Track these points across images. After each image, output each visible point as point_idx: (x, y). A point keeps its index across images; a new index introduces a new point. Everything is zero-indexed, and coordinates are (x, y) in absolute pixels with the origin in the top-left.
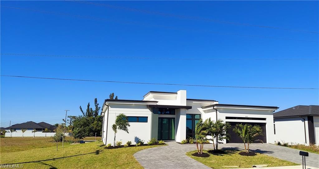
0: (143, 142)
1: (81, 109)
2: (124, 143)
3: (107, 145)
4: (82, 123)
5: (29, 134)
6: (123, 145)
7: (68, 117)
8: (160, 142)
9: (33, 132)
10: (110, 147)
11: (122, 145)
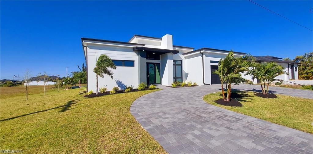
0: (132, 87)
1: (78, 66)
2: (110, 89)
3: (89, 93)
4: (79, 76)
5: (41, 83)
6: (109, 92)
7: (71, 72)
8: (151, 86)
9: (45, 82)
10: (93, 95)
11: (107, 91)
